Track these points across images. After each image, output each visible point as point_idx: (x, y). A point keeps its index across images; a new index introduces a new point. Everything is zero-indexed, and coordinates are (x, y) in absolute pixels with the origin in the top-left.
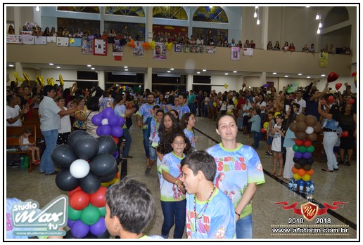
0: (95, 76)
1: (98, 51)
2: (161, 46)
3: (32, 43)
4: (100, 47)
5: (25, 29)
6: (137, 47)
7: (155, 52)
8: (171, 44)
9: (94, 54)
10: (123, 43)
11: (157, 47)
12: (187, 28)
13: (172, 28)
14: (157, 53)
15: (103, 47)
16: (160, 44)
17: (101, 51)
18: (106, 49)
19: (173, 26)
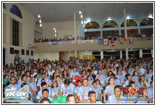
0: (99, 53)
1: (105, 43)
2: (131, 39)
3: (81, 43)
4: (106, 42)
5: (78, 38)
6: (121, 40)
7: (129, 42)
8: (136, 38)
9: (104, 45)
10: (115, 39)
11: (130, 40)
12: (137, 30)
13: (130, 30)
14: (130, 42)
15: (107, 42)
16: (131, 38)
17: (106, 43)
18: (108, 42)
19: (131, 30)
